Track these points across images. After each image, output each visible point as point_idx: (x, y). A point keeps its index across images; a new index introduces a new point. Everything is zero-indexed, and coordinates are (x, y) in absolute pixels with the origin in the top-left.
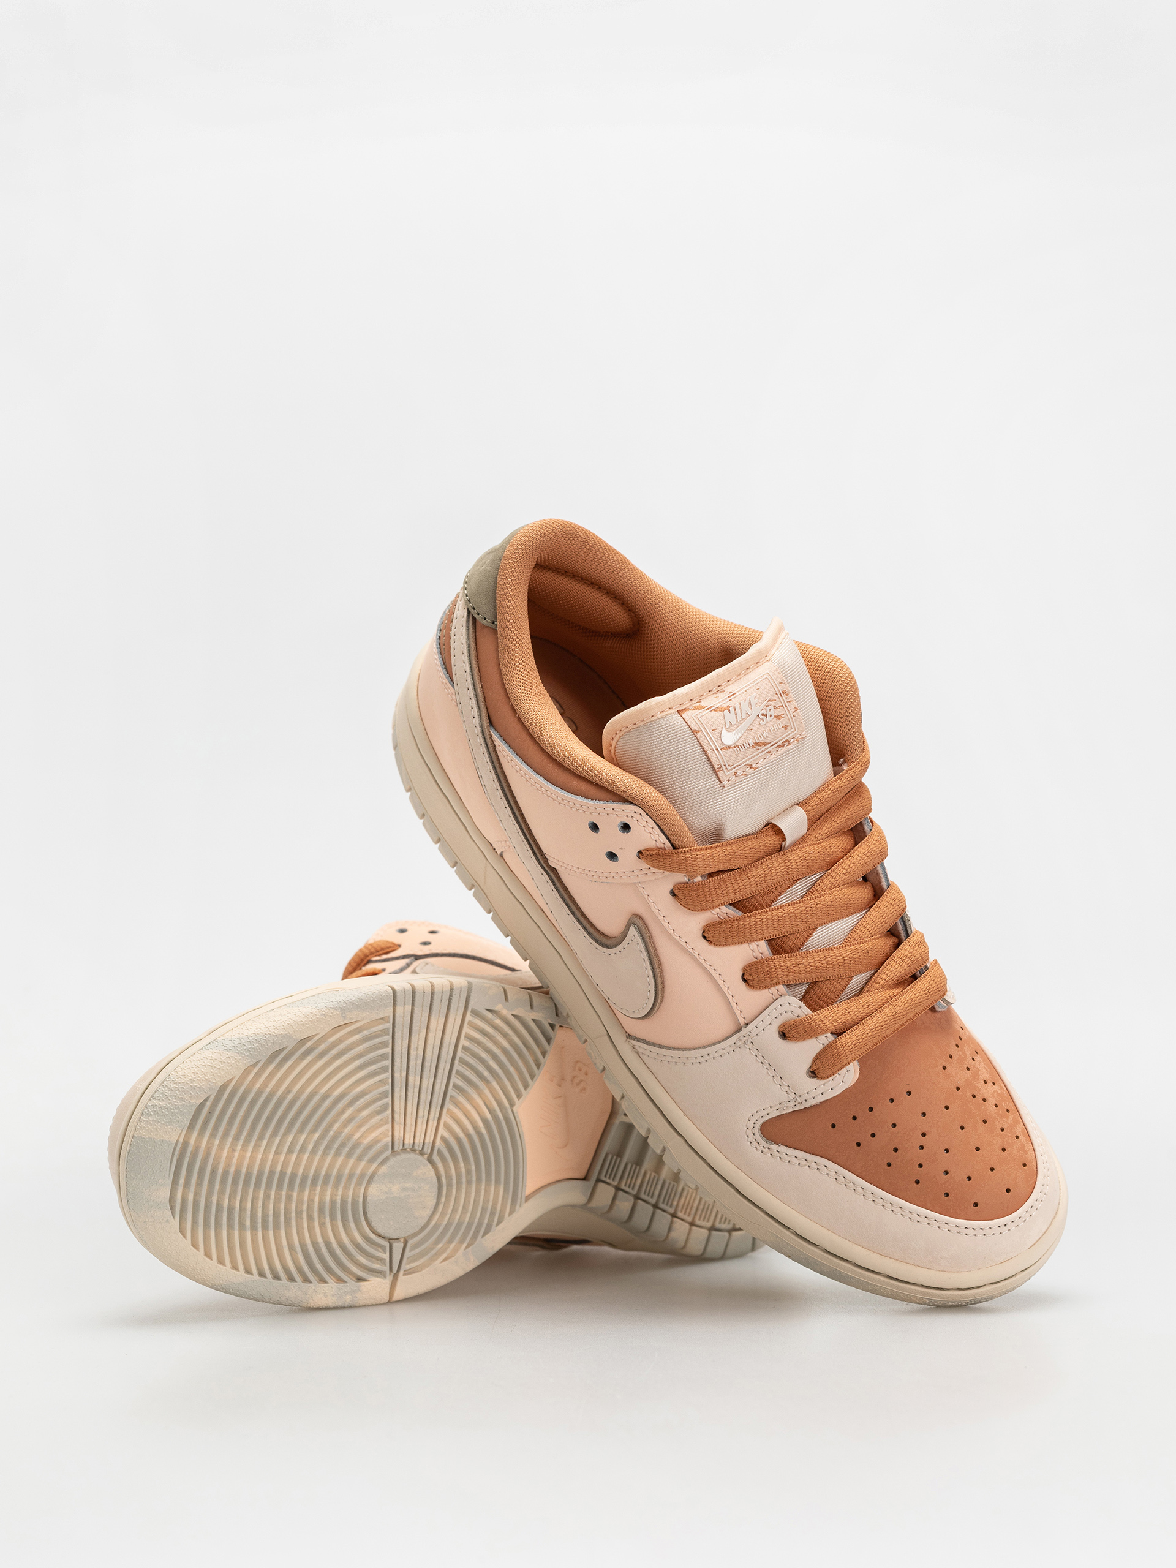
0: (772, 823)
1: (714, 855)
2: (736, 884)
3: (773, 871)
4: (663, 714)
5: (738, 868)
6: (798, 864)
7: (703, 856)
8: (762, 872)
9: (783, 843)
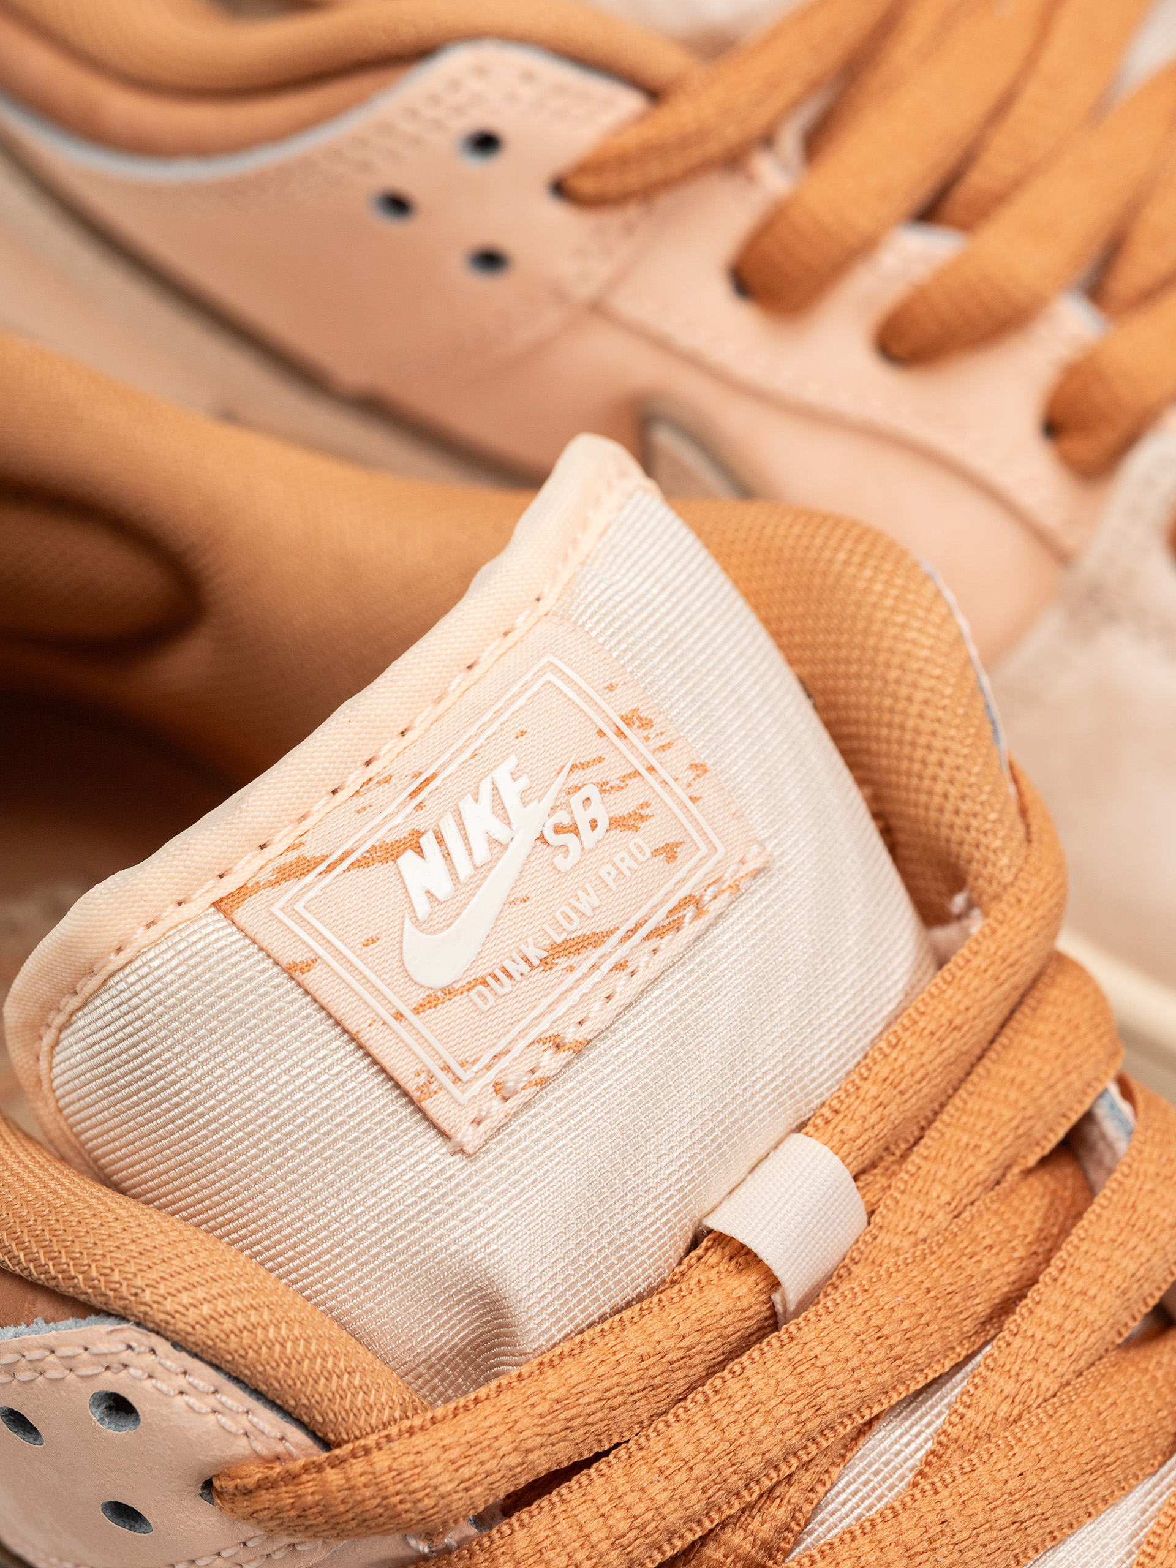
0: (710, 1231)
1: (494, 1432)
2: (619, 1514)
3: (757, 1420)
4: (154, 932)
5: (617, 1445)
6: (855, 1362)
7: (445, 1449)
8: (715, 1437)
9: (777, 1297)
